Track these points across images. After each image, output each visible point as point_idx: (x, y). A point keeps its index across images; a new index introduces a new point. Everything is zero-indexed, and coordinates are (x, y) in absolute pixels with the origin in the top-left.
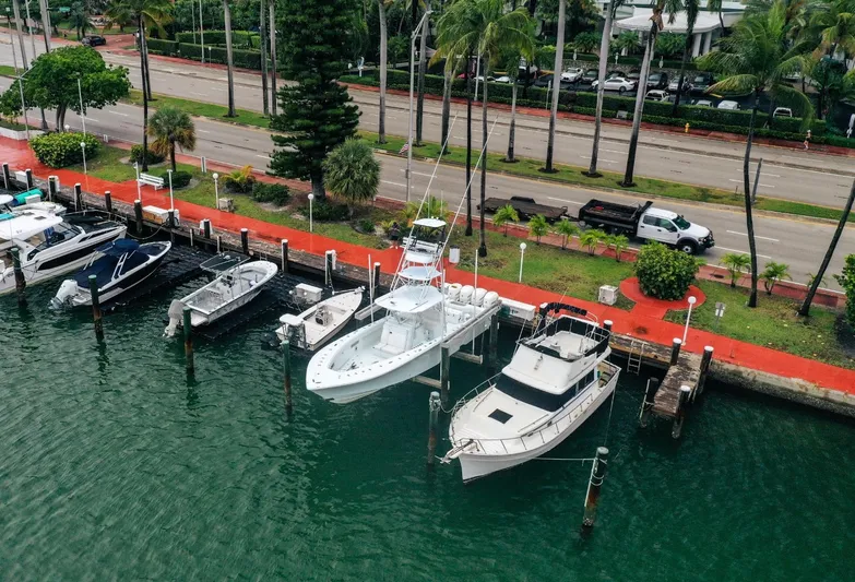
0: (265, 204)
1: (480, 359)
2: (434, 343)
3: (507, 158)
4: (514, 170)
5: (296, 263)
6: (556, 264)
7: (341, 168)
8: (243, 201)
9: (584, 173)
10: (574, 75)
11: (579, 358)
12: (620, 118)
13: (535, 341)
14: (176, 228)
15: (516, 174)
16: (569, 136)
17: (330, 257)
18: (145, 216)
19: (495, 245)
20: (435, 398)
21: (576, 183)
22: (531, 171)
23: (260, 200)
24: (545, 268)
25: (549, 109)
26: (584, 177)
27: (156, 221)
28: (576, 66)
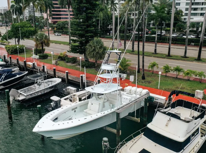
0: (69, 63)
1: (139, 120)
2: (113, 110)
3: (154, 53)
4: (157, 56)
5: (71, 80)
6: (174, 83)
7: (92, 48)
8: (62, 63)
9: (182, 57)
10: (176, 35)
11: (192, 121)
12: (192, 45)
13: (165, 110)
14: (35, 69)
15: (157, 57)
16: (176, 49)
17: (82, 77)
18: (27, 65)
19: (148, 76)
20: (105, 142)
21: (179, 59)
22: (163, 56)
23: (67, 62)
24: (170, 84)
25: (168, 43)
26: (182, 58)
27: (30, 67)
28: (176, 33)
